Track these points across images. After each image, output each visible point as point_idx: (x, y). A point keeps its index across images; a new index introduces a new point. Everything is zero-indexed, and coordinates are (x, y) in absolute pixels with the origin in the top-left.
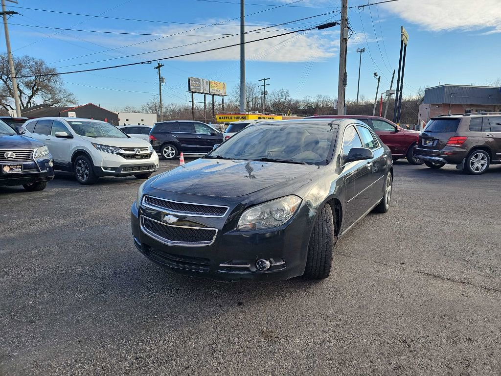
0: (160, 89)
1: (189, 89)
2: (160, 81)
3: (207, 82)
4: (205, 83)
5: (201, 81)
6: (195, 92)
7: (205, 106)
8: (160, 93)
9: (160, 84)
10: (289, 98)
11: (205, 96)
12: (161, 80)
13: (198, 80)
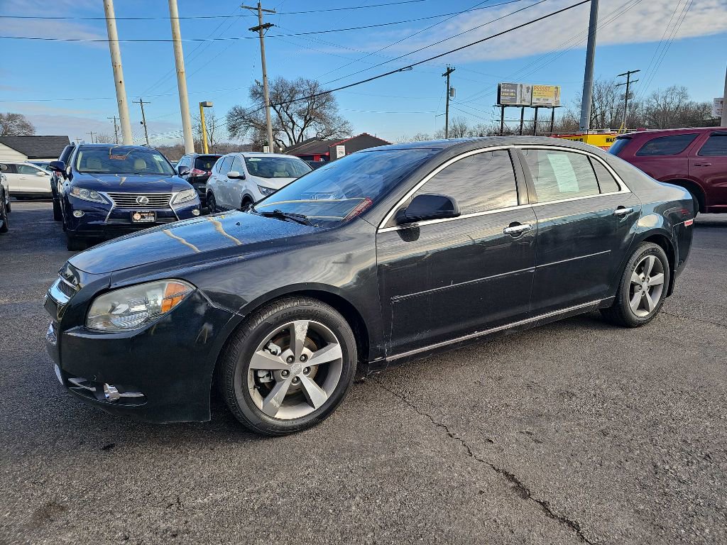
0: (447, 105)
1: (499, 102)
2: (448, 93)
3: (528, 88)
4: (524, 90)
5: (519, 86)
6: (508, 106)
7: (521, 125)
8: (447, 111)
9: (448, 98)
10: (687, 102)
11: (523, 110)
12: (450, 92)
13: (514, 86)
